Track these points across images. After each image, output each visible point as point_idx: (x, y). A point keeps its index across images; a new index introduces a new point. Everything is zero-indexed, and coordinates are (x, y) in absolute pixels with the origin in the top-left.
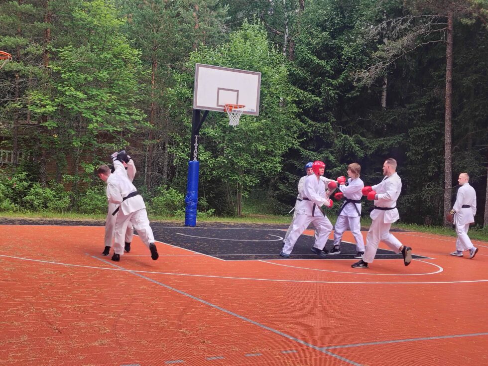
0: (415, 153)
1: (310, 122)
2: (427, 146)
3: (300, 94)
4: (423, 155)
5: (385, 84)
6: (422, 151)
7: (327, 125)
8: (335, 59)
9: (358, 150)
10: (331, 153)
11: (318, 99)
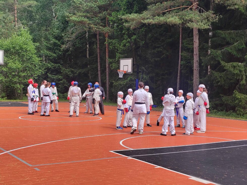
1: (52, 64)
2: (95, 72)
3: (48, 53)
6: (94, 74)
7: (59, 65)
8: (62, 40)
9: (70, 74)
10: (61, 75)
11: (54, 55)
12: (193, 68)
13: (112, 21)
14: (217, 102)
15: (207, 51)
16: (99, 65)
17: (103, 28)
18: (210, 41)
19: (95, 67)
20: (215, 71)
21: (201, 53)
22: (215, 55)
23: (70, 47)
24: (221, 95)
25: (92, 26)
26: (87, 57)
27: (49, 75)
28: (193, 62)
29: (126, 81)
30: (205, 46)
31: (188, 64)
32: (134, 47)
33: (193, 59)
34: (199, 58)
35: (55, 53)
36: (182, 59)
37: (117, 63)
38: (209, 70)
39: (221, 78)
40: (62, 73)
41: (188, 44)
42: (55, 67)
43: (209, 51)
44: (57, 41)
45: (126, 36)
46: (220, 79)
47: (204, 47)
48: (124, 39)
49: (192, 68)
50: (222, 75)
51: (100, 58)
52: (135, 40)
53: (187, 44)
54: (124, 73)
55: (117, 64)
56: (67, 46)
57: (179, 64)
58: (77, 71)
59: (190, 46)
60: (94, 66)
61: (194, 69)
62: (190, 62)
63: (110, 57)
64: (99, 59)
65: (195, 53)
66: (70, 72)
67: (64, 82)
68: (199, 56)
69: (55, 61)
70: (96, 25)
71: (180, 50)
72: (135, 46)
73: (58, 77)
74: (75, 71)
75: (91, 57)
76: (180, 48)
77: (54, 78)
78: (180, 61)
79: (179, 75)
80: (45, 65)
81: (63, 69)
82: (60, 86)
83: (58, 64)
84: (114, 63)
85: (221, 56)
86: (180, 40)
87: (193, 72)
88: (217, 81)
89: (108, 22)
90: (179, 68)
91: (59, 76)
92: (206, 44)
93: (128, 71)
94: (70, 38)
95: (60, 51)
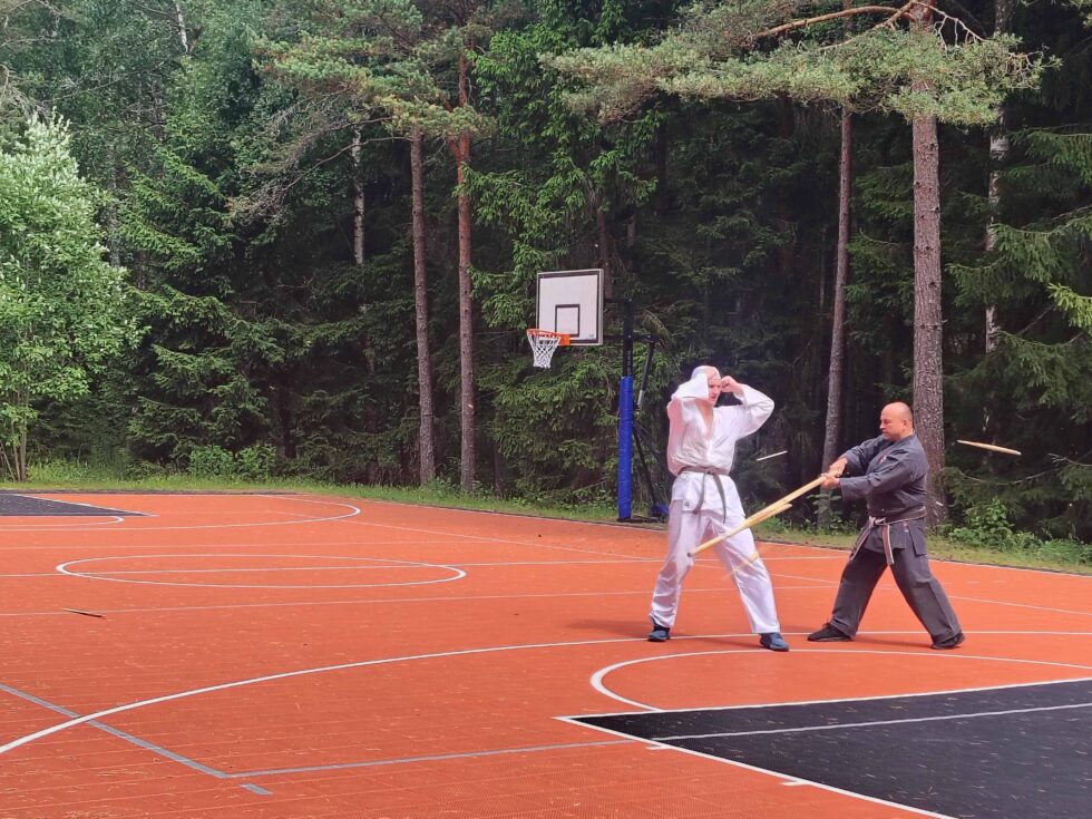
0: (381, 351)
1: (179, 296)
2: (401, 336)
3: (158, 242)
4: (397, 354)
5: (358, 213)
6: (392, 347)
7: (212, 302)
8: (227, 172)
9: (269, 349)
10: (226, 356)
11: (190, 250)
12: (912, 318)
13: (490, 77)
14: (1031, 494)
15: (982, 235)
16: (420, 302)
17: (445, 115)
18: (994, 180)
19: (401, 312)
20: (1024, 336)
21: (952, 244)
22: (1019, 255)
23: (270, 211)
24: (1057, 458)
25: (387, 101)
26: (354, 261)
27: (163, 354)
28: (912, 288)
29: (563, 386)
30: (973, 209)
31: (886, 300)
32: (606, 209)
33: (912, 275)
34: (942, 267)
35: (191, 239)
36: (849, 270)
37: (520, 293)
38: (992, 330)
39: (1053, 369)
40: (228, 343)
41: (884, 197)
42: (191, 315)
43: (990, 231)
44: (202, 179)
45: (561, 158)
46: (1045, 378)
47: (967, 214)
48: (552, 171)
49: (907, 321)
50: (1059, 356)
51: (428, 264)
52: (610, 173)
53: (876, 197)
54: (557, 345)
55: (520, 300)
56: (256, 204)
57: (838, 298)
58: (306, 334)
59: (894, 209)
60: (393, 308)
61: (918, 324)
62: (895, 289)
63: (479, 262)
64: (418, 269)
65: (919, 243)
66: (271, 339)
67: (237, 389)
68: (944, 260)
69: (191, 281)
70: (408, 98)
71: (842, 228)
72: (608, 203)
73: (211, 363)
74: (296, 330)
75: (380, 257)
76: (841, 219)
77: (188, 367)
78: (839, 281)
79: (835, 352)
80: (141, 300)
81: (233, 323)
82: (218, 413)
83: (207, 298)
84: (501, 292)
85: (1053, 262)
86: (843, 178)
87: (913, 339)
88: (1031, 384)
89: (467, 83)
90: (837, 319)
91: (215, 356)
92: (978, 198)
93: (578, 335)
94: (273, 160)
95: (218, 226)
